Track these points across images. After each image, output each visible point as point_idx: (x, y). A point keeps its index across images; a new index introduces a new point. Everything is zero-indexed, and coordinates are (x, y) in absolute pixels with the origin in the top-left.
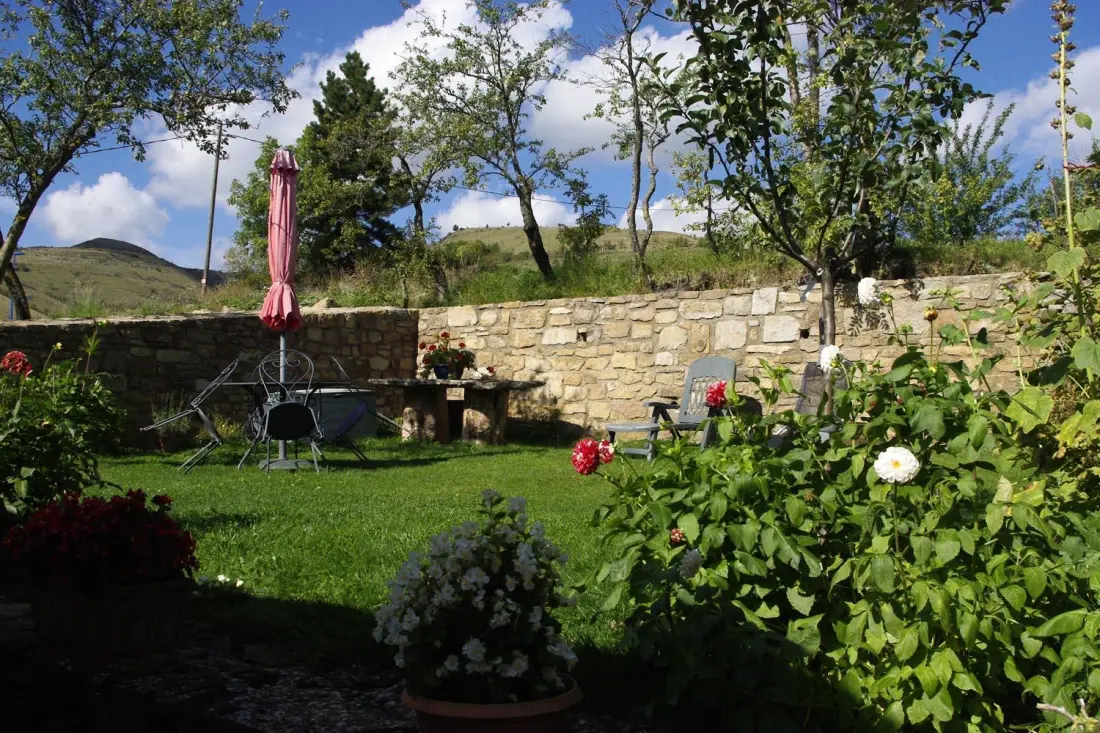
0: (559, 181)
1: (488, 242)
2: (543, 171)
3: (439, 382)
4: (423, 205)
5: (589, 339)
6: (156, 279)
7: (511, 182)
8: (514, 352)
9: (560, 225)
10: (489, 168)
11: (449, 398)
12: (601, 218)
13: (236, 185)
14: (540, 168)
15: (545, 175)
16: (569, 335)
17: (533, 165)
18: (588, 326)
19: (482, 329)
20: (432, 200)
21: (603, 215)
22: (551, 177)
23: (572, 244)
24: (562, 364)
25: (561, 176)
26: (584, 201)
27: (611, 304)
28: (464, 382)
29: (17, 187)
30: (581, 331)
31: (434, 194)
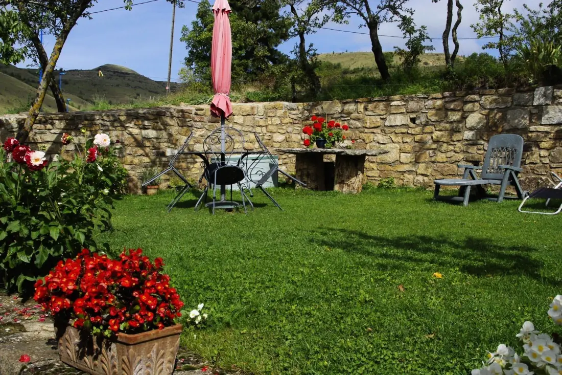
0: (396, 17)
1: (334, 62)
2: (385, 10)
3: (320, 150)
4: (305, 35)
5: (417, 122)
6: (140, 88)
7: (365, 18)
8: (366, 130)
9: (395, 47)
10: (349, 9)
11: (325, 160)
12: (422, 41)
13: (185, 29)
14: (383, 9)
15: (387, 13)
16: (405, 119)
17: (379, 7)
18: (417, 114)
19: (345, 116)
20: (310, 32)
21: (423, 39)
22: (390, 14)
23: (403, 59)
24: (399, 139)
25: (396, 13)
26: (411, 31)
27: (433, 98)
28: (337, 150)
29: (55, 27)
30: (412, 117)
31: (312, 29)
